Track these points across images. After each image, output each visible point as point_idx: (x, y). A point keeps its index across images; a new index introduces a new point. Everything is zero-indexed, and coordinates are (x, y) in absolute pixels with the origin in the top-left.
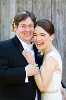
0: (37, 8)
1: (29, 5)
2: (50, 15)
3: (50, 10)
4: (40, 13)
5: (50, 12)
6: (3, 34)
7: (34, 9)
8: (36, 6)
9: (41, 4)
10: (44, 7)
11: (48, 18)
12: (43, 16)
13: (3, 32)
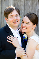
0: (28, 4)
1: (22, 2)
2: (37, 9)
3: (37, 6)
4: (30, 8)
5: (37, 7)
6: (3, 22)
7: (26, 5)
8: (27, 3)
9: (31, 1)
10: (33, 4)
11: (36, 12)
12: (32, 10)
13: (3, 20)
